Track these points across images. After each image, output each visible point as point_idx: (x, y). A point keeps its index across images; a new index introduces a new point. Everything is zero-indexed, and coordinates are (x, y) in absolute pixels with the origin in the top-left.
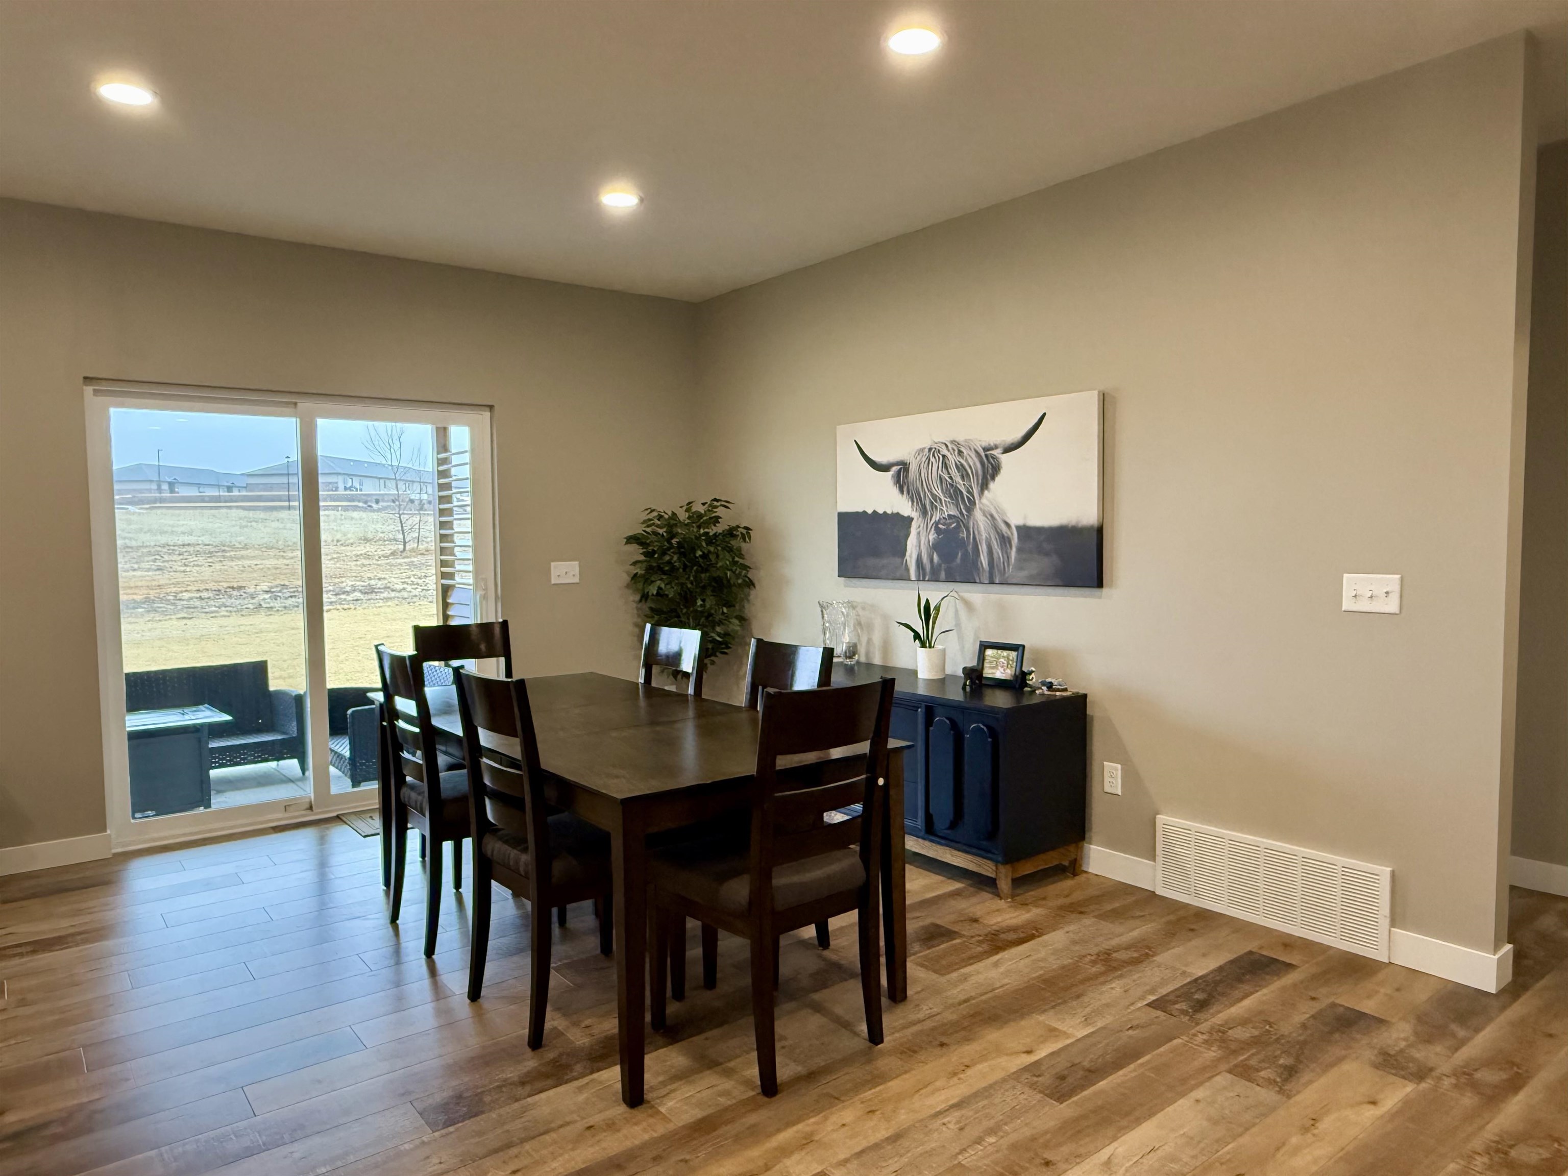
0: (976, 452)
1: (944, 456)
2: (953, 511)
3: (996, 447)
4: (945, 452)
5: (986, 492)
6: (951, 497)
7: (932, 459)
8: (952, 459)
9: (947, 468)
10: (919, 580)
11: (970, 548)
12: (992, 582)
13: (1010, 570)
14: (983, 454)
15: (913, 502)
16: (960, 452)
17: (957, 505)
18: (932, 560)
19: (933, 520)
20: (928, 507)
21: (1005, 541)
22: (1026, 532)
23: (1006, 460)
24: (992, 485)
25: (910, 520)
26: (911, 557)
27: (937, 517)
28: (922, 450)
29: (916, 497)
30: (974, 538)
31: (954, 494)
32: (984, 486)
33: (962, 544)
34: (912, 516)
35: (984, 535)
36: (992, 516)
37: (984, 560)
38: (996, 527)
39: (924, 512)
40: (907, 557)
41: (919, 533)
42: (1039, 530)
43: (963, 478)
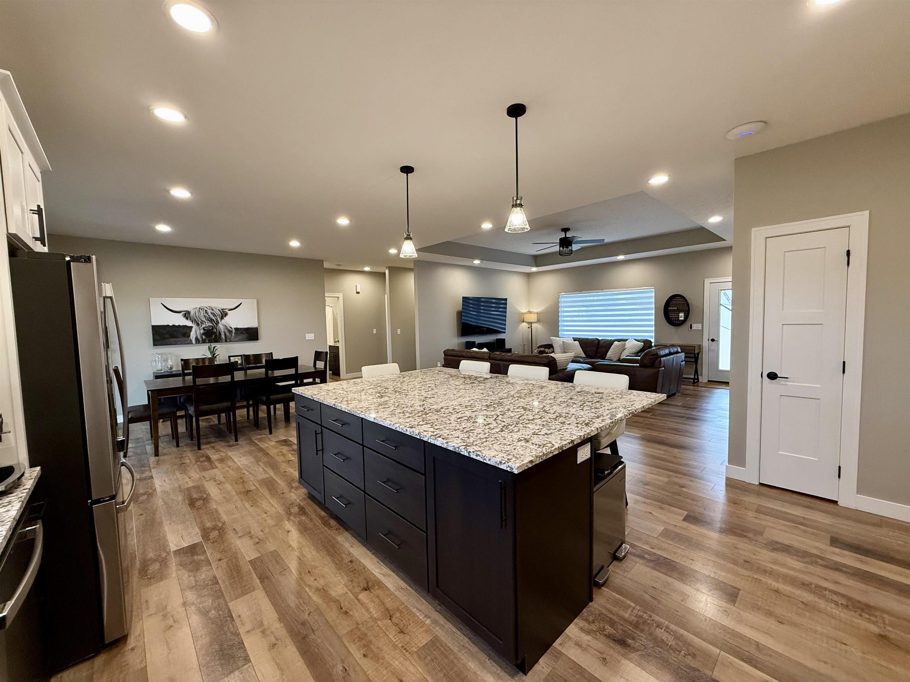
0: (219, 310)
1: (206, 310)
2: (211, 324)
3: (226, 309)
4: (206, 309)
5: (223, 320)
6: (209, 321)
7: (201, 311)
8: (209, 311)
9: (207, 313)
10: (196, 343)
11: (218, 334)
12: (226, 341)
13: (232, 339)
14: (221, 310)
15: (193, 322)
16: (212, 310)
17: (212, 323)
18: (202, 338)
19: (202, 327)
20: (200, 323)
21: (230, 332)
22: (237, 329)
23: (229, 312)
24: (225, 318)
25: (192, 327)
26: (192, 337)
27: (204, 326)
28: (196, 308)
29: (193, 321)
30: (219, 331)
31: (211, 320)
32: (222, 318)
33: (215, 333)
34: (193, 325)
35: (223, 330)
36: (226, 326)
37: (223, 336)
38: (227, 328)
39: (198, 325)
40: (191, 337)
41: (196, 331)
42: (241, 329)
43: (214, 316)
